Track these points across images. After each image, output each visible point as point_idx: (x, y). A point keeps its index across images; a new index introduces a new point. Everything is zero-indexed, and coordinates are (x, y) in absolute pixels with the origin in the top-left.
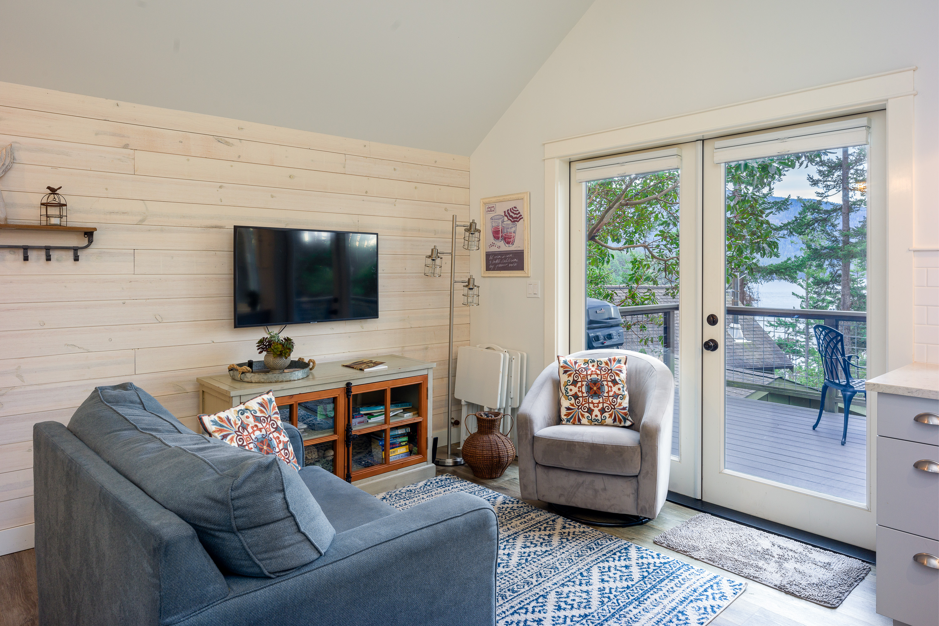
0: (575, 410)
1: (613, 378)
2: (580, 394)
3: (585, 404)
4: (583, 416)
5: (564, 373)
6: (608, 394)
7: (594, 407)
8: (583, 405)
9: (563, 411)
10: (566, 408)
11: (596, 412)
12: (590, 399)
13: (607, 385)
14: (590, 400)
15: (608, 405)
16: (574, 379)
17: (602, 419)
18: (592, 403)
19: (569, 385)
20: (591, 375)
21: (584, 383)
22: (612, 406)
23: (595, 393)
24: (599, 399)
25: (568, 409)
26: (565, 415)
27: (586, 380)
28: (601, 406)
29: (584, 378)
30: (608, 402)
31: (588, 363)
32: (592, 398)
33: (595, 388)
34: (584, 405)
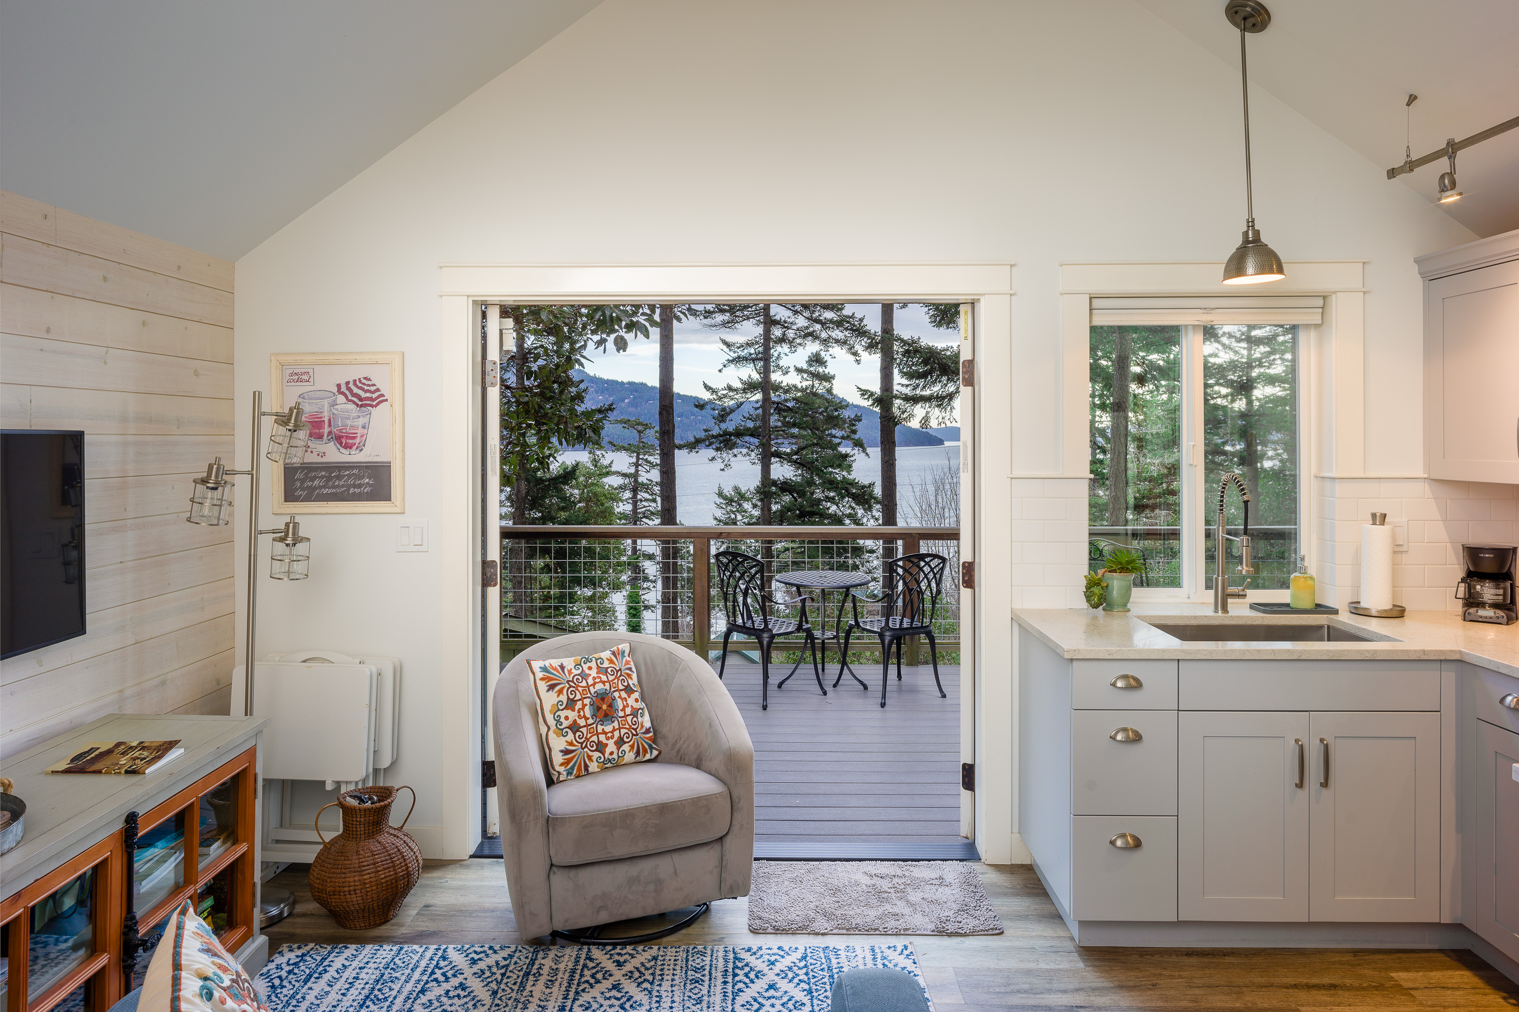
0: (578, 752)
1: (626, 684)
2: (582, 722)
3: (591, 737)
4: (590, 758)
5: (548, 691)
6: (625, 713)
7: (608, 739)
8: (588, 740)
9: (558, 758)
10: (562, 751)
11: (611, 747)
12: (599, 726)
13: (620, 697)
15: (627, 731)
16: (568, 698)
17: (619, 757)
18: (603, 732)
19: (562, 710)
20: (594, 685)
21: (587, 701)
23: (606, 715)
24: (613, 724)
25: (566, 752)
26: (562, 765)
28: (616, 734)
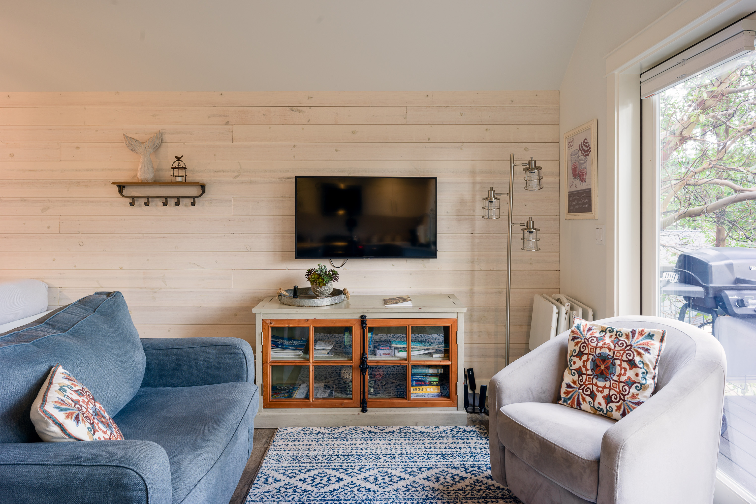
0: (575, 390)
1: (631, 358)
2: (584, 370)
3: (588, 384)
4: (584, 399)
5: (572, 340)
6: (619, 379)
7: (598, 391)
8: (586, 385)
9: (564, 388)
10: (567, 384)
11: (600, 398)
12: (594, 379)
13: (620, 365)
14: (595, 381)
15: (616, 393)
16: (580, 349)
17: (607, 410)
18: (596, 385)
19: (575, 356)
20: (601, 348)
21: (591, 357)
22: (621, 396)
23: (602, 373)
24: (606, 383)
25: (569, 386)
26: (565, 393)
27: (594, 354)
28: (606, 392)
29: (592, 350)
30: (617, 390)
31: (605, 332)
32: (597, 379)
33: (603, 367)
34: (588, 386)
